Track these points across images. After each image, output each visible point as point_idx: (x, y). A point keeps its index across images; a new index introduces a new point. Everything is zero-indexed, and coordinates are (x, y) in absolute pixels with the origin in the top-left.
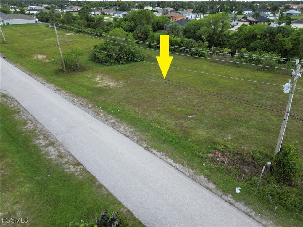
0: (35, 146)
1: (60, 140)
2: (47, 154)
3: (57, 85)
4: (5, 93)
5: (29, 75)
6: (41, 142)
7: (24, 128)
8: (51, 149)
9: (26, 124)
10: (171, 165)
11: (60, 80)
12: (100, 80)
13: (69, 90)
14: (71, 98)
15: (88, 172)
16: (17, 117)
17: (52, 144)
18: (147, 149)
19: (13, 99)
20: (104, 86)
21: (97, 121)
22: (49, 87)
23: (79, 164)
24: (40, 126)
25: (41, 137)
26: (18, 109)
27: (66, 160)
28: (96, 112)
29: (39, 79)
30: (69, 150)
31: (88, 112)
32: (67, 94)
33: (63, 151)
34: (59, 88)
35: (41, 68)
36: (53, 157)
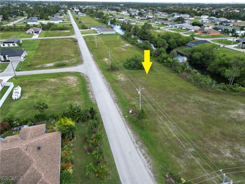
0: (88, 94)
1: (95, 94)
2: (90, 97)
3: (105, 76)
4: (87, 75)
5: (98, 69)
6: (90, 93)
7: (88, 89)
8: (92, 96)
9: (89, 87)
10: (117, 108)
11: (107, 73)
12: (120, 76)
13: (107, 78)
14: (106, 82)
15: (97, 103)
16: (87, 85)
17: (92, 95)
18: (114, 102)
19: (89, 78)
20: (119, 80)
21: (108, 91)
22: (101, 76)
23: (96, 101)
24: (92, 89)
25: (91, 92)
26: (89, 82)
27: (93, 99)
28: (109, 89)
29: (100, 71)
30: (95, 97)
31: (107, 88)
32: (105, 80)
33: (94, 97)
34: (104, 77)
35: (103, 67)
36: (91, 98)
